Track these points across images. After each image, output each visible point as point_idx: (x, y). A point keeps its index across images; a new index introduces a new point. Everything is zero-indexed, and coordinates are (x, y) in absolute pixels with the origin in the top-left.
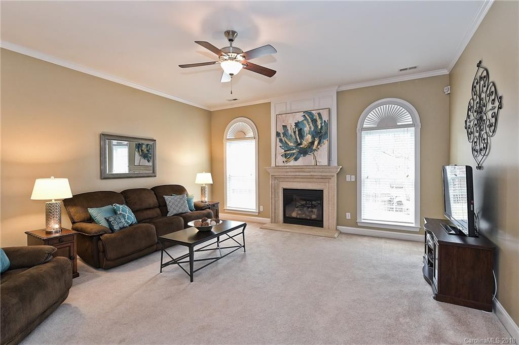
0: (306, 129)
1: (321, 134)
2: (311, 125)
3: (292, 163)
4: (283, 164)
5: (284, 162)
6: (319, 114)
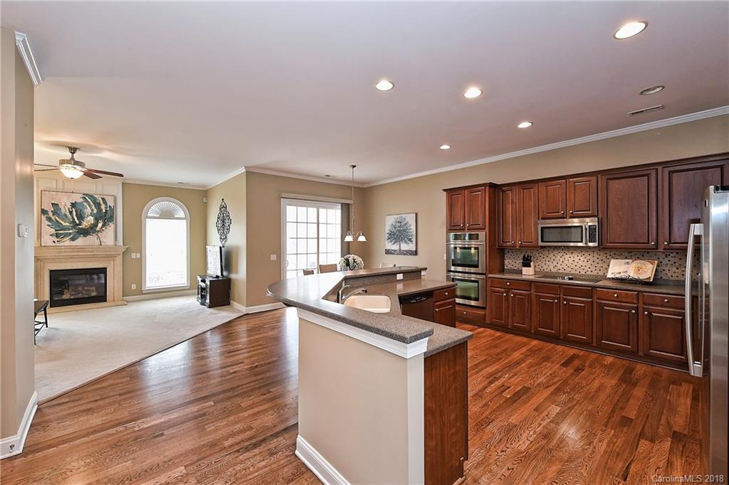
0: (87, 211)
1: (106, 217)
2: (93, 207)
3: (67, 242)
4: (54, 244)
5: (54, 242)
6: (103, 199)
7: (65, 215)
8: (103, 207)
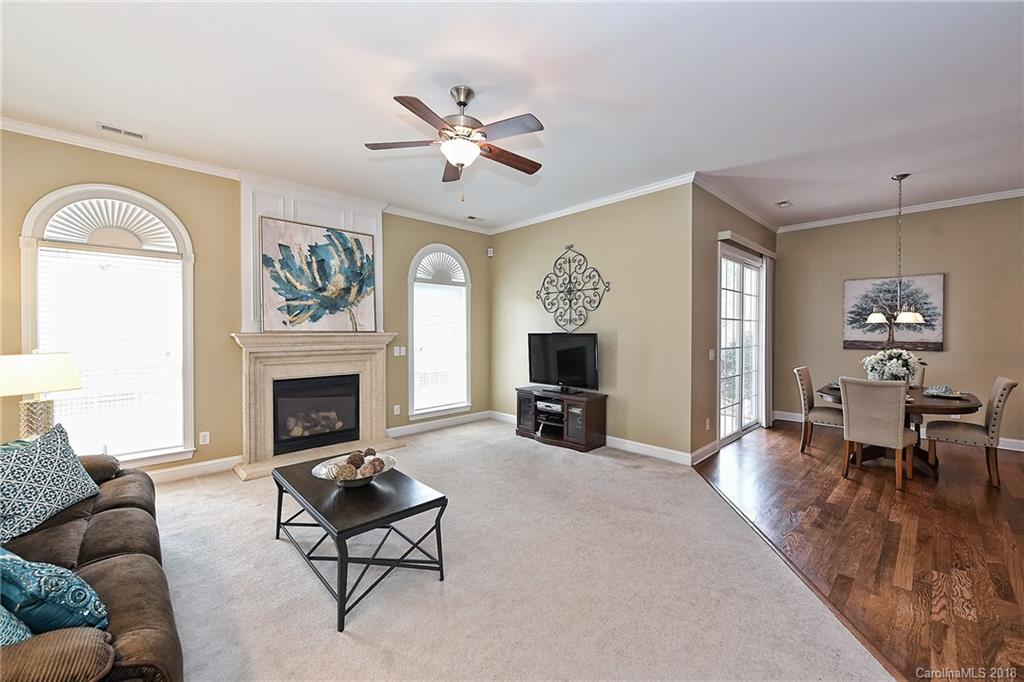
0: (334, 263)
1: (360, 277)
2: (343, 256)
3: (306, 325)
4: (283, 328)
5: (285, 323)
6: (357, 242)
7: (301, 270)
8: (358, 255)
